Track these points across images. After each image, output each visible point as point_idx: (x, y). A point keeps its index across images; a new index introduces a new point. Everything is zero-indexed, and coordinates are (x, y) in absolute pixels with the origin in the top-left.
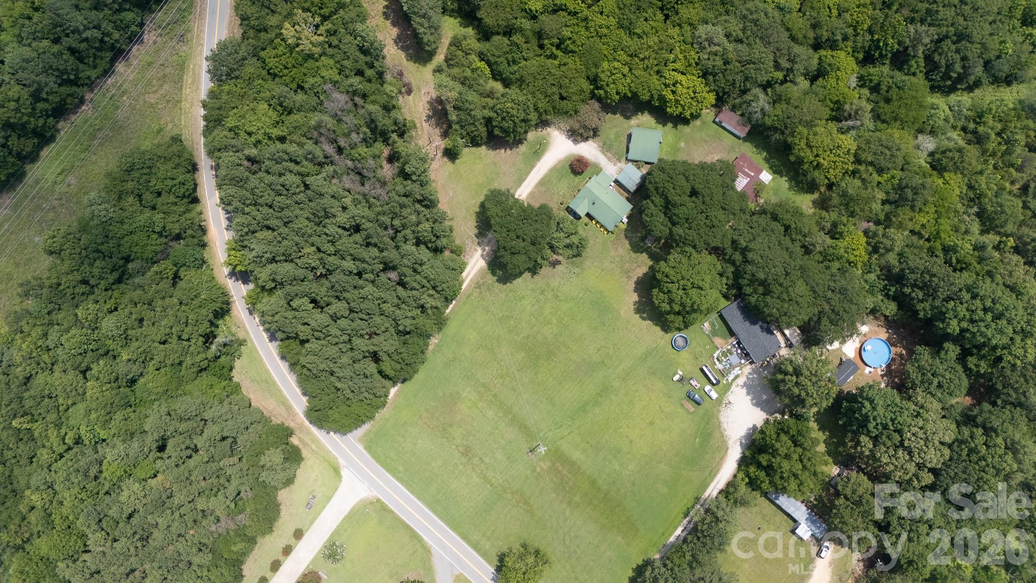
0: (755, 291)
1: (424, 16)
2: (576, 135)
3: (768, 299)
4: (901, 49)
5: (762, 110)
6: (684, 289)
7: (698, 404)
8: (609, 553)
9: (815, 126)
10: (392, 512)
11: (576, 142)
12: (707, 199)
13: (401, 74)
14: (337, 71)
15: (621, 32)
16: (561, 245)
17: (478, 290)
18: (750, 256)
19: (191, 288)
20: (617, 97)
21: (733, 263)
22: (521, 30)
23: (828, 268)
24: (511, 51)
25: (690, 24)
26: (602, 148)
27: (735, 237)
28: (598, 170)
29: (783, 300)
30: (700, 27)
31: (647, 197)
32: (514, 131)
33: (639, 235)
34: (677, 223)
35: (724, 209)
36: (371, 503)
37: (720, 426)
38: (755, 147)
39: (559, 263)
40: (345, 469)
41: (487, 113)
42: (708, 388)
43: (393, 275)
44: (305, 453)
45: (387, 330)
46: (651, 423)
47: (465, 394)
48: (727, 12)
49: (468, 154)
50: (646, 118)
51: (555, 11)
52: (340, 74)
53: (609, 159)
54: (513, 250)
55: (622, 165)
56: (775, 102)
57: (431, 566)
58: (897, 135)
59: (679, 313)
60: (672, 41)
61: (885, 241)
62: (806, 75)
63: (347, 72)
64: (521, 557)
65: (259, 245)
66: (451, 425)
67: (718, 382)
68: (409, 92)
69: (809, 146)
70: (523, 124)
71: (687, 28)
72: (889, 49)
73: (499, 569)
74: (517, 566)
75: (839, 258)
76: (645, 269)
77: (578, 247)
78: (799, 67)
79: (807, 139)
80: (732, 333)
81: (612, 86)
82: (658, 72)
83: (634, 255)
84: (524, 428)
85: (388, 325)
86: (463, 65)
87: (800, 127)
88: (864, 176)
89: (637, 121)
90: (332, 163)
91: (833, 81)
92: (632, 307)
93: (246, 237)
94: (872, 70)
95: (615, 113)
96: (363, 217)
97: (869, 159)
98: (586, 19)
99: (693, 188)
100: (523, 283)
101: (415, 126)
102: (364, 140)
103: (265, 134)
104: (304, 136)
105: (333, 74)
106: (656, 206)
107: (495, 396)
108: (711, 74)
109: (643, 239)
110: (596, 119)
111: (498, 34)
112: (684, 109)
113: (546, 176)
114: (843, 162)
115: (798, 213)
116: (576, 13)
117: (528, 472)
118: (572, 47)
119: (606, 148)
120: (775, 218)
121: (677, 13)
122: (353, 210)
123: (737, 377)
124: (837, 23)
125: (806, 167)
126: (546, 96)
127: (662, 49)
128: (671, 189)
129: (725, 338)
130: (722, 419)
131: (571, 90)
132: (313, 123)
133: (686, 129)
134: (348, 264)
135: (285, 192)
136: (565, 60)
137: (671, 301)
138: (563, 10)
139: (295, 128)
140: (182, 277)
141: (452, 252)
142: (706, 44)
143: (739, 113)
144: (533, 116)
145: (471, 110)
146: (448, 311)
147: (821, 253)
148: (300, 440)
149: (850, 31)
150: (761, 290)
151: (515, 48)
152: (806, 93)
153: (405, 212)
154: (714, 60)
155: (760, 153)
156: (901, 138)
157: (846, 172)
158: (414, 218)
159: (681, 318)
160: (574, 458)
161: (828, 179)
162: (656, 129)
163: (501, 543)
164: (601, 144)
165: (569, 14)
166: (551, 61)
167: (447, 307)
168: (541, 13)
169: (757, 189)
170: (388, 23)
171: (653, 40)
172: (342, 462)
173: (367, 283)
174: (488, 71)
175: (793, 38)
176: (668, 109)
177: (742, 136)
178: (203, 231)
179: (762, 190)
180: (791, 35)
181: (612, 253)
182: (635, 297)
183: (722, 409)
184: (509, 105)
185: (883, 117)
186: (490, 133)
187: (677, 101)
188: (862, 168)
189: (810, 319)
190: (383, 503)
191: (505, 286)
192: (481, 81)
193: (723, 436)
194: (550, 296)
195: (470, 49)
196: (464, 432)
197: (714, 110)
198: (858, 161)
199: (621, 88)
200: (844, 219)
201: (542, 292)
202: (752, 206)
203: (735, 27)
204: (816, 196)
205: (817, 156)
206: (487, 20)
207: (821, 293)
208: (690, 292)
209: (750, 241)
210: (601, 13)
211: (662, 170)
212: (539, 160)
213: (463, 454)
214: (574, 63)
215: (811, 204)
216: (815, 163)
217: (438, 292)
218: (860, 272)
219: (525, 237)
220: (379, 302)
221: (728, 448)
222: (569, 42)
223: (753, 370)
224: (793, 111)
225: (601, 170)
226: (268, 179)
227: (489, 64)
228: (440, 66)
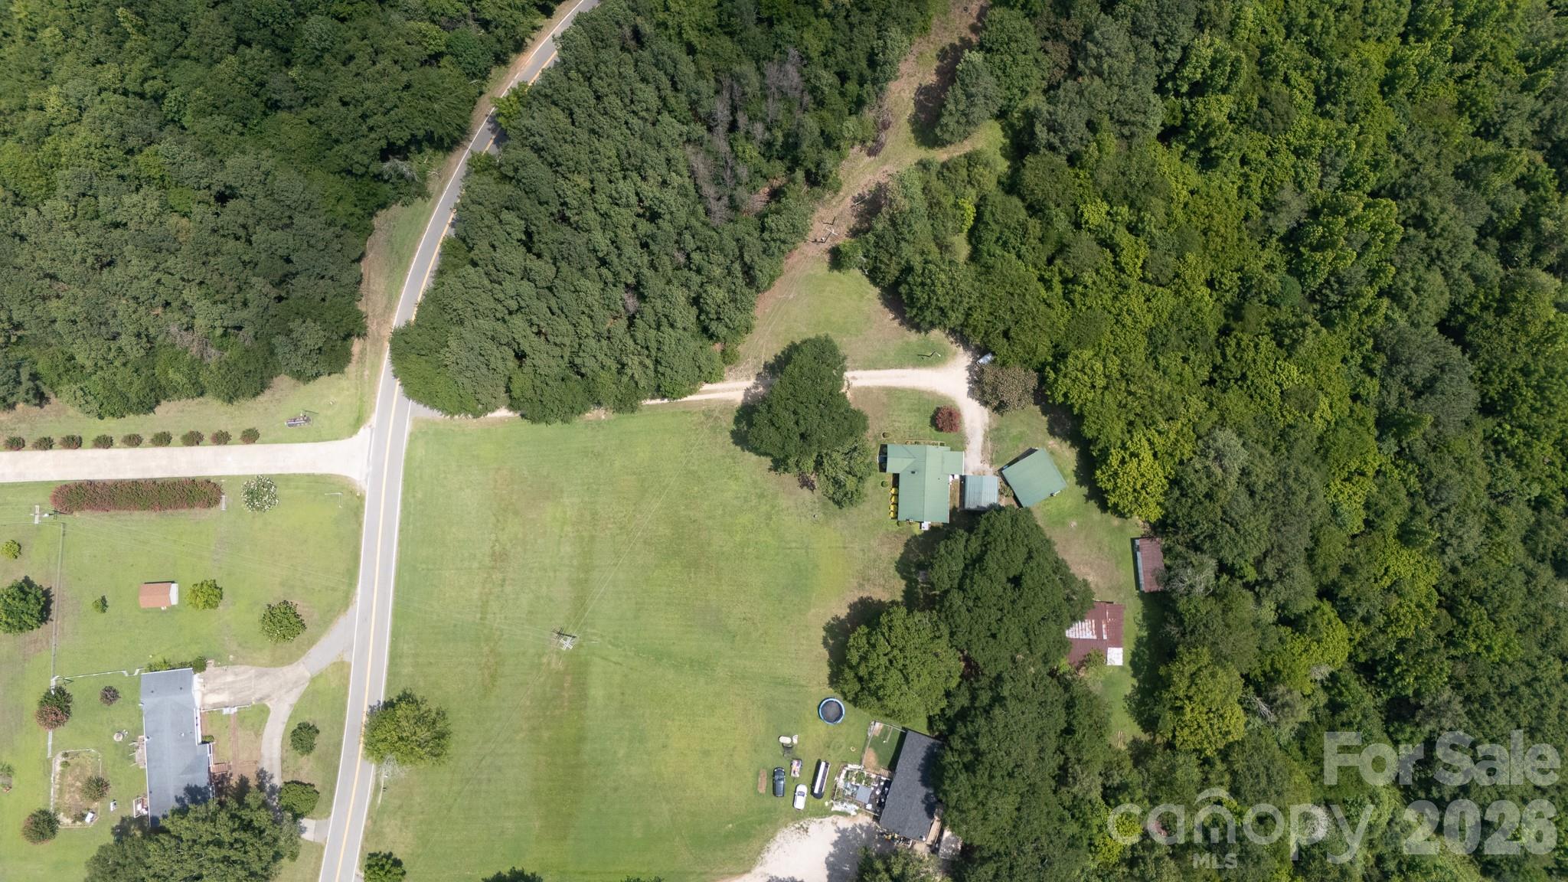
0: (961, 753)
1: (969, 96)
2: (981, 388)
3: (963, 777)
4: (1413, 701)
5: (1192, 586)
6: (891, 662)
7: (775, 793)
8: (509, 824)
9: (1224, 667)
10: (360, 525)
11: (971, 393)
12: (1021, 603)
13: (885, 126)
14: (822, 48)
15: (1144, 342)
16: (831, 472)
17: (703, 418)
18: (997, 711)
19: (433, 84)
20: (1061, 399)
21: (974, 698)
22: (1048, 222)
23: (1062, 820)
24: (1014, 231)
25: (1222, 417)
26: (991, 431)
27: (1005, 675)
28: (959, 445)
29: (975, 795)
30: (1229, 431)
31: (970, 530)
32: (921, 309)
33: (922, 557)
34: (964, 591)
35: (1026, 632)
36: (352, 492)
37: (768, 841)
38: (1144, 615)
39: (812, 487)
40: (368, 430)
41: (917, 262)
42: (803, 788)
43: (632, 302)
44: (351, 369)
45: (562, 345)
46: (706, 753)
47: (566, 501)
48: (1275, 450)
49: (854, 279)
50: (1069, 455)
51: (1103, 243)
52: (823, 54)
53: (984, 450)
54: (775, 419)
55: (990, 470)
56: (1213, 594)
57: (331, 621)
58: (1297, 779)
59: (860, 679)
60: (1182, 410)
61: (1151, 866)
62: (1281, 607)
63: (831, 61)
64: (420, 720)
65: (543, 121)
66: (516, 513)
67: (819, 796)
68: (872, 152)
69: (1193, 682)
70: (937, 313)
71: (1214, 415)
72: (1400, 684)
73: (389, 705)
74: (404, 723)
75: (1085, 825)
76: (886, 598)
77: (846, 495)
78: (1281, 592)
79: (1199, 669)
80: (892, 766)
81: (1068, 381)
82: (1131, 423)
83: (892, 571)
84: (580, 602)
85: (567, 341)
86: (953, 188)
87: (1206, 649)
88: (1212, 776)
89: (1056, 446)
90: (710, 129)
91: (1298, 647)
92: (829, 618)
93: (542, 100)
94: (1354, 685)
95: (1044, 413)
96: (671, 213)
97: (1236, 767)
98: (1126, 287)
99: (1021, 574)
100: (754, 465)
101: (836, 192)
102: (769, 145)
103: (679, 26)
104: (715, 71)
105: (815, 47)
106: (966, 547)
107: (592, 538)
108: (1182, 489)
109: (921, 566)
110: (1016, 395)
111: (1023, 199)
112: (1114, 491)
113: (903, 390)
114: (1207, 737)
115: (1100, 729)
116: (1122, 270)
117: (532, 651)
118: (1077, 297)
119: (994, 435)
120: (1070, 706)
121: (1224, 391)
122: (670, 196)
123: (845, 814)
124: (1374, 593)
125: (1166, 696)
126: (991, 314)
127: (1162, 406)
128: (999, 549)
129: (880, 762)
130: (779, 836)
131: (1022, 337)
132: (738, 69)
133: (1096, 514)
134: (601, 241)
135: (627, 101)
136: (1054, 302)
137: (864, 658)
138: (1112, 251)
139: (716, 54)
140: (441, 64)
141: (723, 351)
142: (1213, 454)
143: (1168, 563)
144: (956, 318)
145: (904, 239)
146: (649, 402)
147: (1075, 797)
148: (363, 352)
149: (1381, 620)
150: (969, 757)
151: (1020, 232)
152: (1256, 624)
153: (717, 258)
154: (1200, 480)
155: (1141, 627)
156: (1298, 787)
157: (1200, 751)
158: (717, 272)
159: (858, 687)
160: (592, 692)
161: (1174, 737)
162: (1065, 477)
163: (421, 684)
164: (994, 426)
165: (1115, 263)
166: (1040, 285)
167: (653, 398)
168: (1089, 230)
169: (1092, 656)
170: (936, 64)
171: (1164, 386)
172: (374, 419)
173: (597, 278)
174: (970, 223)
175: (1310, 556)
176: (1098, 472)
177: (1143, 588)
178: (520, 47)
179: (1095, 663)
180: (1313, 549)
181: (874, 543)
182: (843, 612)
183: (792, 827)
184: (943, 277)
185: (1307, 744)
186: (897, 283)
187: (1116, 473)
188: (1220, 766)
189: (980, 848)
190: (363, 506)
191: (733, 446)
192: (950, 225)
193: (759, 853)
194: (764, 508)
195: (979, 182)
196: (520, 536)
197: (1148, 528)
198: (1225, 754)
199: (1074, 394)
200: (1140, 793)
201: (761, 496)
202: (1064, 665)
203: (1264, 473)
204: (1145, 737)
205: (1190, 698)
206: (1027, 172)
207: (1021, 836)
208: (893, 671)
209: (1016, 697)
210: (1148, 300)
211: (1015, 520)
212: (915, 366)
213: (493, 554)
214: (1060, 314)
215: (1129, 739)
216: (1179, 703)
217: (656, 371)
218: (1094, 866)
219: (802, 422)
220: (586, 311)
221: (749, 871)
222: (1080, 289)
223: (869, 827)
224: (1218, 624)
225: (964, 449)
226: (629, 71)
227: (979, 218)
228: (930, 163)
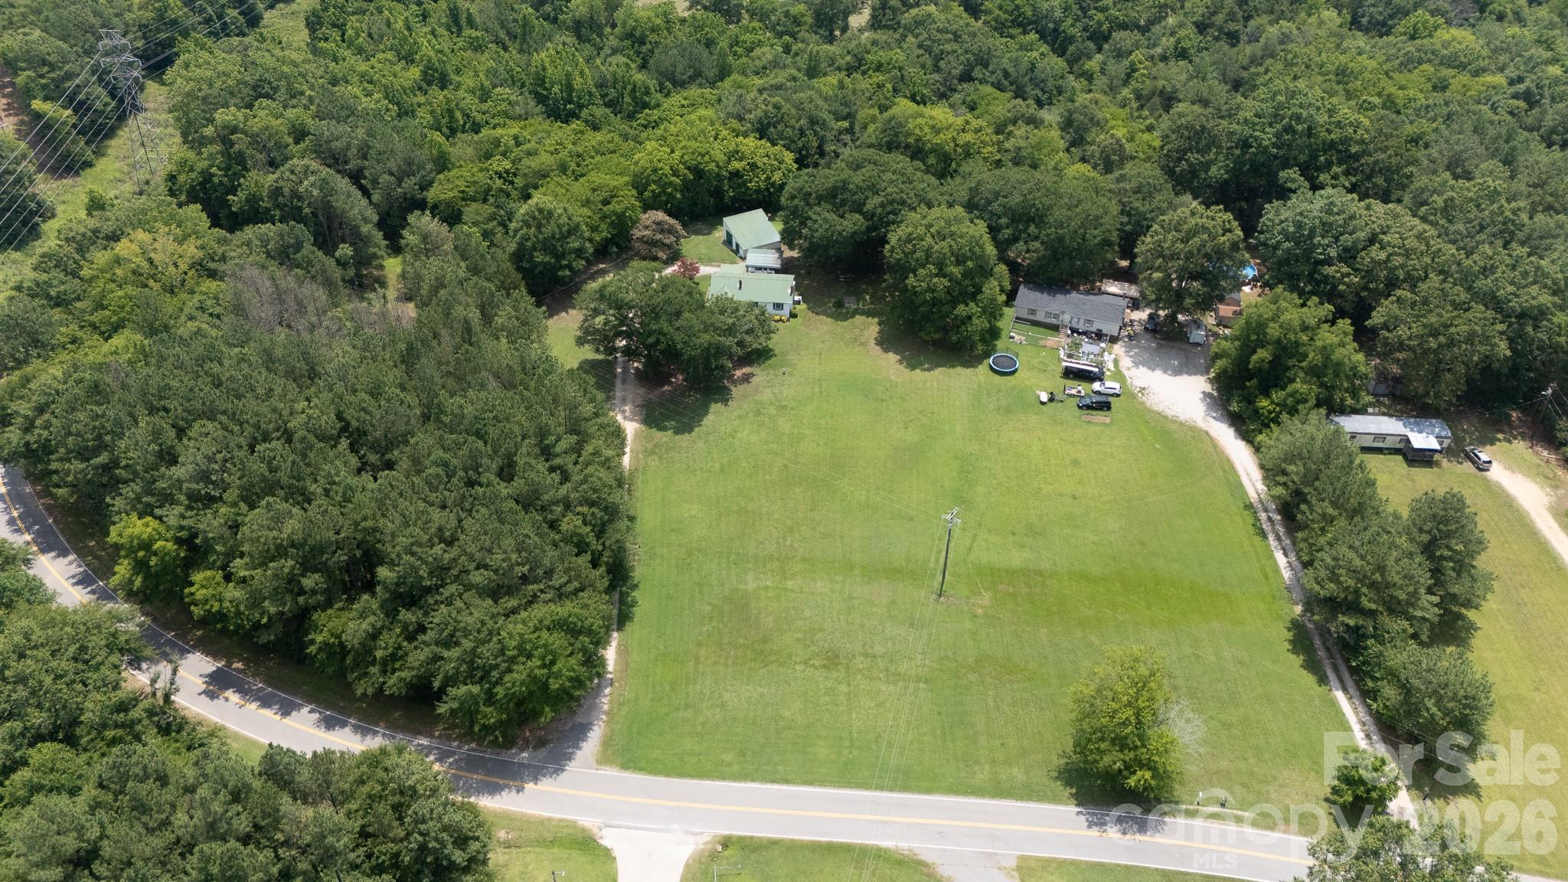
7: (1107, 407)
8: (1227, 654)
10: (774, 843)
26: (701, 262)
33: (830, 304)
36: (714, 856)
37: (1166, 417)
39: (751, 375)
42: (1096, 385)
46: (1075, 463)
47: (750, 587)
53: (720, 265)
66: (765, 640)
76: (875, 329)
80: (1054, 327)
83: (845, 321)
92: (900, 366)
100: (718, 417)
107: (804, 560)
109: (840, 305)
117: (968, 624)
123: (1116, 362)
129: (1053, 335)
130: (1158, 409)
160: (1017, 563)
164: (695, 260)
172: (589, 822)
181: (816, 332)
183: (1143, 398)
190: (740, 838)
191: (694, 433)
193: (1182, 423)
194: (773, 411)
196: (799, 635)
213: (826, 667)
223: (1126, 347)
